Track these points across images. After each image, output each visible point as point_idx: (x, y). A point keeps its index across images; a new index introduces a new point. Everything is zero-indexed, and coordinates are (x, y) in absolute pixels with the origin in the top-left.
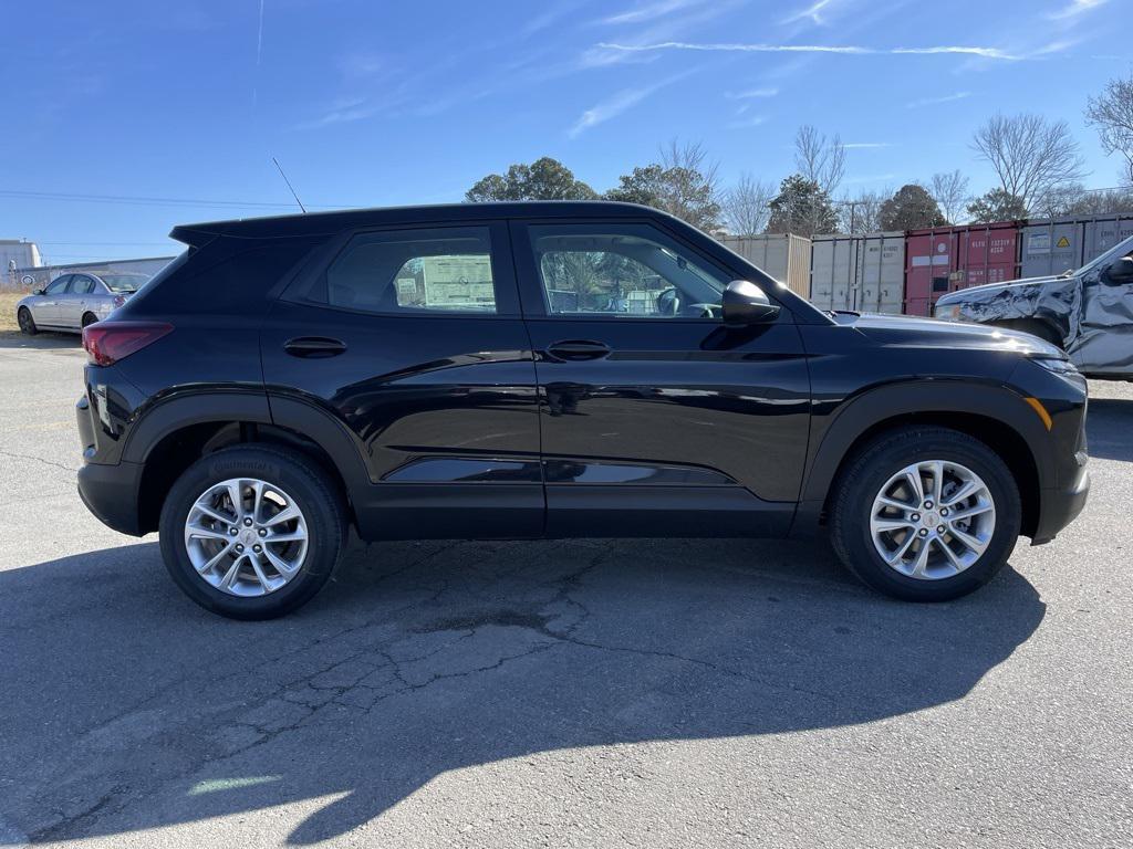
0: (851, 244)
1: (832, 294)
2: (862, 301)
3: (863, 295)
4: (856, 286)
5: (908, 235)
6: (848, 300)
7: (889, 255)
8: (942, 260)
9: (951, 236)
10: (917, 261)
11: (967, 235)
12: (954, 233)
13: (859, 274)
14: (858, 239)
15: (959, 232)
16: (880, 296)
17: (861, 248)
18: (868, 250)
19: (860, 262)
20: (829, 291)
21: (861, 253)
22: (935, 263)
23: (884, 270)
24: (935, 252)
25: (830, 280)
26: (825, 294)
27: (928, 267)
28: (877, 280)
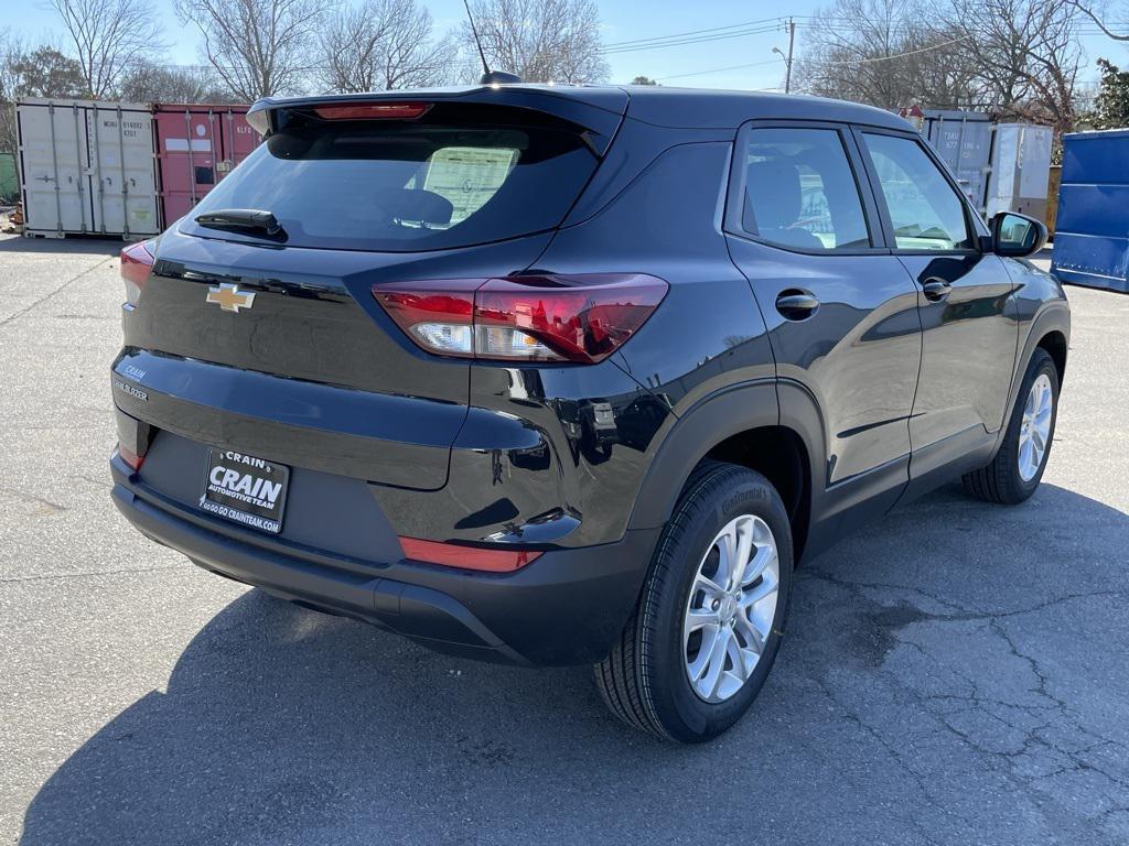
0: (76, 114)
1: (56, 180)
2: (101, 190)
3: (101, 183)
4: (91, 171)
5: (157, 109)
6: (80, 189)
7: (131, 134)
8: (203, 146)
9: (211, 117)
10: (173, 145)
11: (230, 117)
12: (214, 113)
13: (93, 155)
14: (86, 109)
15: (220, 113)
16: (125, 186)
17: (91, 120)
18: (101, 125)
19: (92, 139)
20: (52, 175)
21: (91, 127)
22: (194, 149)
23: (127, 151)
24: (194, 136)
25: (52, 161)
26: (46, 179)
27: (188, 153)
28: (120, 165)
